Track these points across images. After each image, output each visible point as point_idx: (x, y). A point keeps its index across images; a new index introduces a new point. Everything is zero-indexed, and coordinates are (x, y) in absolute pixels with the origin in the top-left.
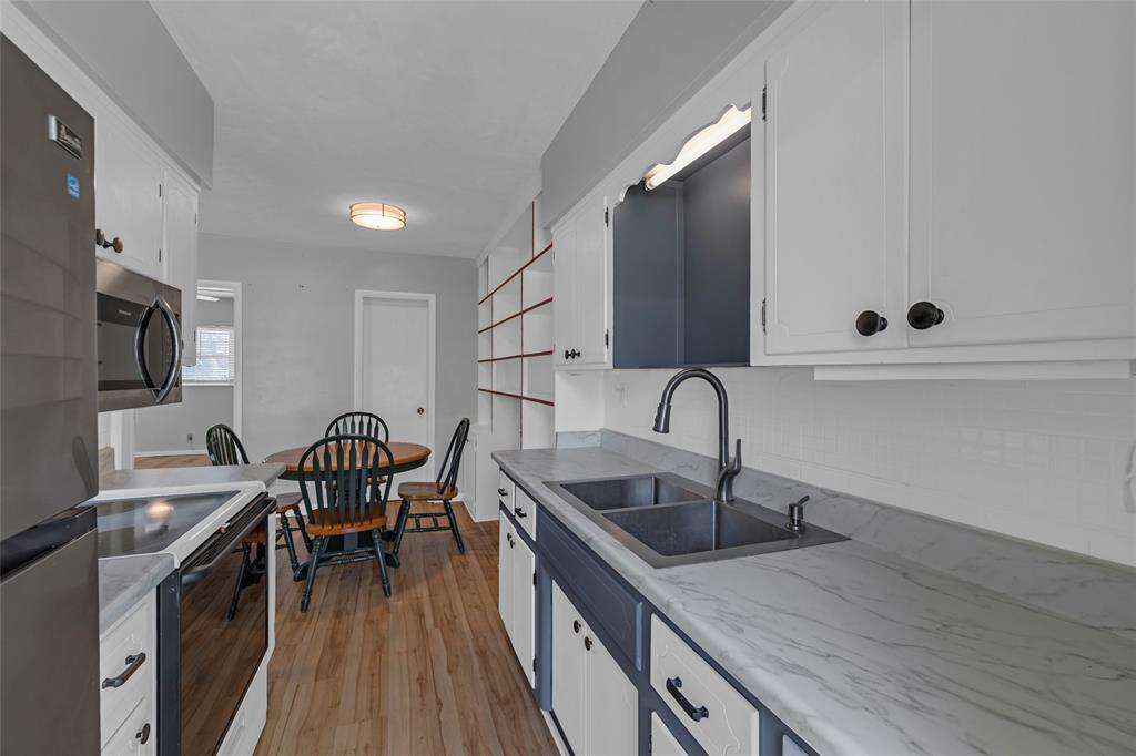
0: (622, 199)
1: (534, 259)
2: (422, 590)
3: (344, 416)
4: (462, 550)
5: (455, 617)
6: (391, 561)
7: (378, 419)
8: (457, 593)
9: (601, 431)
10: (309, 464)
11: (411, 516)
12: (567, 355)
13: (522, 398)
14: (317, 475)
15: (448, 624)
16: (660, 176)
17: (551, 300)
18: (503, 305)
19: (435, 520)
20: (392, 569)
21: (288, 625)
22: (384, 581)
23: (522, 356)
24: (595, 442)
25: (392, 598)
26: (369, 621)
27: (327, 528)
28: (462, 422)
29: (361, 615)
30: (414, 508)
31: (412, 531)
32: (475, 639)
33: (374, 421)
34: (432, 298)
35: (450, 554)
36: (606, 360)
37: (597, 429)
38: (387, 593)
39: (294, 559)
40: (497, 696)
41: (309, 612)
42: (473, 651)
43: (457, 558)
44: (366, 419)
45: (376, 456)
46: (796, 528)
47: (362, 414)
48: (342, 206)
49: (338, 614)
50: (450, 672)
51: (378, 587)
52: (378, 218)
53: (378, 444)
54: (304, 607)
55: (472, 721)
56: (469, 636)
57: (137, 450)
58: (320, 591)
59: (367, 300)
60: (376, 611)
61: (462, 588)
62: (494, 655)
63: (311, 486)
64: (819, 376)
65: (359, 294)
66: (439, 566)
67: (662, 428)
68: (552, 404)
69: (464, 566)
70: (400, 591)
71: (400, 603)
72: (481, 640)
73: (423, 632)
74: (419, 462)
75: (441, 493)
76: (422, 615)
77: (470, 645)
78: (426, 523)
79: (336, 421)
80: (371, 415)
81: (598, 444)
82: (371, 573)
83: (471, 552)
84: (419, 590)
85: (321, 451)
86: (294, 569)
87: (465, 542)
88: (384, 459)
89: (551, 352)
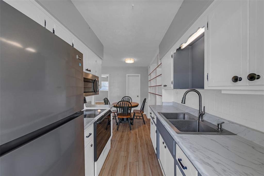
0: (175, 52)
1: (158, 66)
2: (137, 130)
3: (124, 97)
4: (145, 123)
5: (142, 136)
6: (132, 124)
7: (130, 98)
8: (143, 132)
9: (173, 102)
10: (118, 105)
11: (135, 116)
12: (164, 86)
13: (156, 94)
14: (119, 107)
15: (141, 137)
16: (184, 46)
17: (161, 74)
18: (153, 76)
19: (140, 117)
20: (132, 125)
21: (115, 132)
22: (130, 127)
23: (156, 86)
24: (171, 104)
25: (131, 131)
26: (127, 134)
27: (121, 116)
28: (145, 99)
29: (126, 133)
30: (136, 115)
31: (136, 119)
32: (146, 141)
33: (129, 98)
34: (140, 75)
35: (142, 124)
36: (172, 87)
37: (172, 102)
38: (131, 129)
39: (116, 121)
40: (149, 153)
41: (118, 131)
42: (145, 144)
43: (144, 125)
44: (128, 97)
45: (129, 105)
46: (220, 130)
47: (127, 97)
48: (124, 60)
49: (123, 132)
50: (141, 146)
51: (129, 128)
52: (130, 61)
53: (129, 102)
54: (117, 130)
55: (144, 157)
56: (145, 141)
57: (96, 101)
58: (120, 127)
59: (128, 76)
60: (129, 133)
61: (144, 131)
62: (149, 145)
63: (118, 109)
64: (223, 92)
65: (127, 75)
66: (140, 126)
67: (183, 103)
68: (162, 96)
69: (145, 127)
70: (133, 129)
71: (133, 132)
72: (147, 142)
73: (136, 138)
74: (137, 106)
75: (141, 112)
76: (136, 135)
77: (145, 142)
78: (138, 117)
79: (123, 98)
80: (129, 97)
81: (172, 105)
82: (128, 125)
83: (146, 124)
84: (136, 130)
85: (120, 103)
86: (116, 123)
87: (145, 122)
88: (130, 105)
89: (161, 85)
